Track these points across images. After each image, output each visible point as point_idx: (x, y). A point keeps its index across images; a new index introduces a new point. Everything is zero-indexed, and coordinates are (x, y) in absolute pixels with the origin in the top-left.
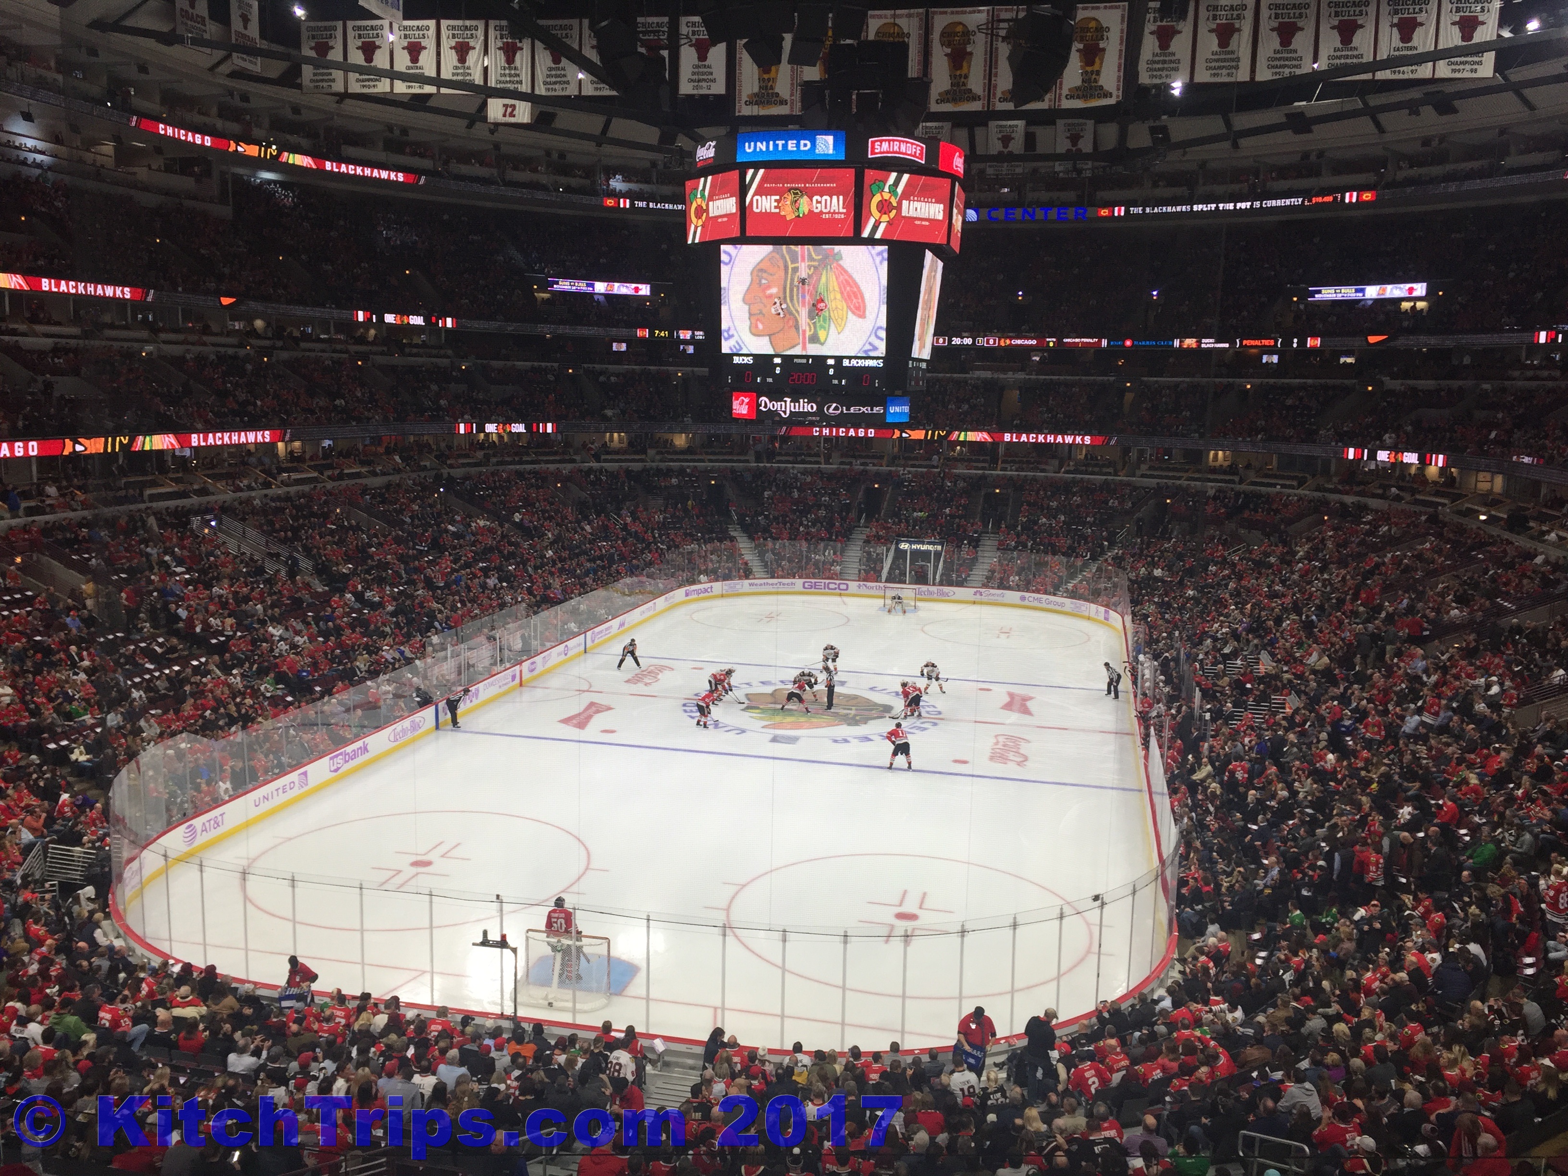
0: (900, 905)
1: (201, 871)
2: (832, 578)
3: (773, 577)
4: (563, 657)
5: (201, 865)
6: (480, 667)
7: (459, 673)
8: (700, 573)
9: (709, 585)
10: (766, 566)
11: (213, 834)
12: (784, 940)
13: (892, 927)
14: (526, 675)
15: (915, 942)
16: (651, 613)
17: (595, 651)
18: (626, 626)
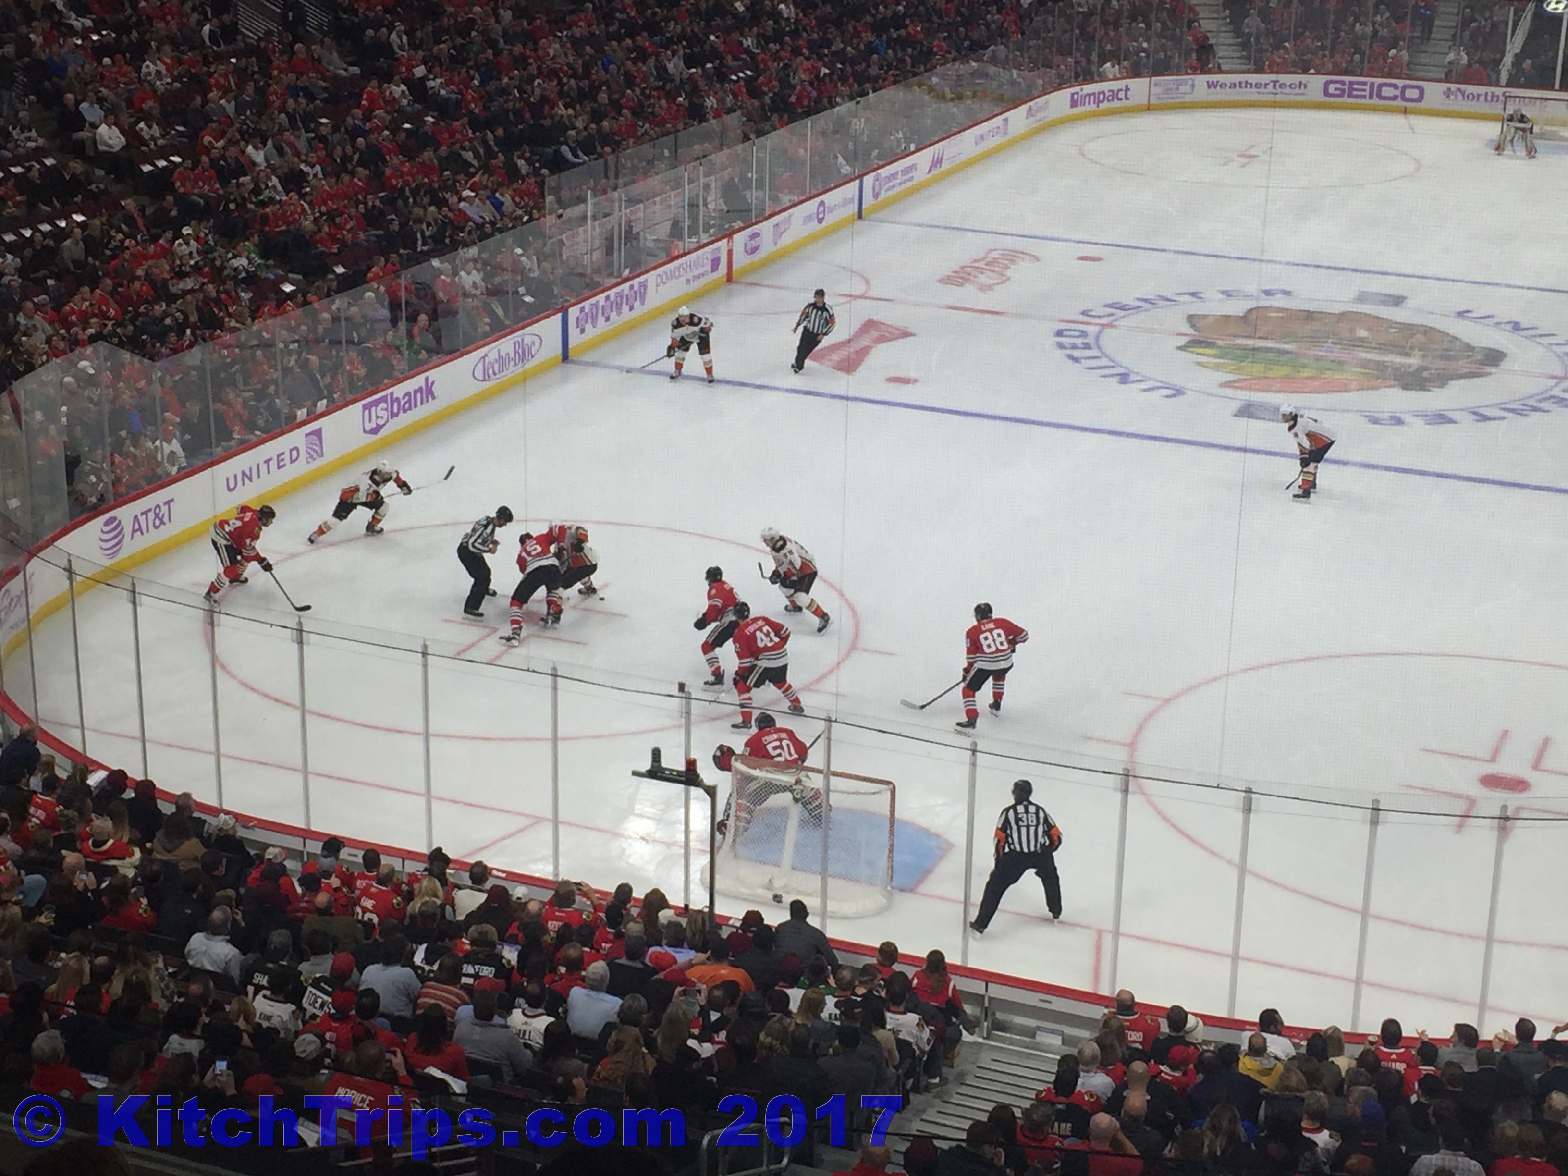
0: (1493, 759)
1: (134, 603)
2: (1389, 75)
3: (1259, 70)
4: (814, 226)
5: (134, 592)
6: (649, 240)
7: (609, 251)
8: (1103, 60)
9: (1121, 84)
10: (1245, 46)
11: (154, 537)
12: (1248, 809)
13: (1472, 802)
14: (740, 260)
15: (1521, 832)
16: (998, 140)
17: (880, 215)
18: (945, 166)
